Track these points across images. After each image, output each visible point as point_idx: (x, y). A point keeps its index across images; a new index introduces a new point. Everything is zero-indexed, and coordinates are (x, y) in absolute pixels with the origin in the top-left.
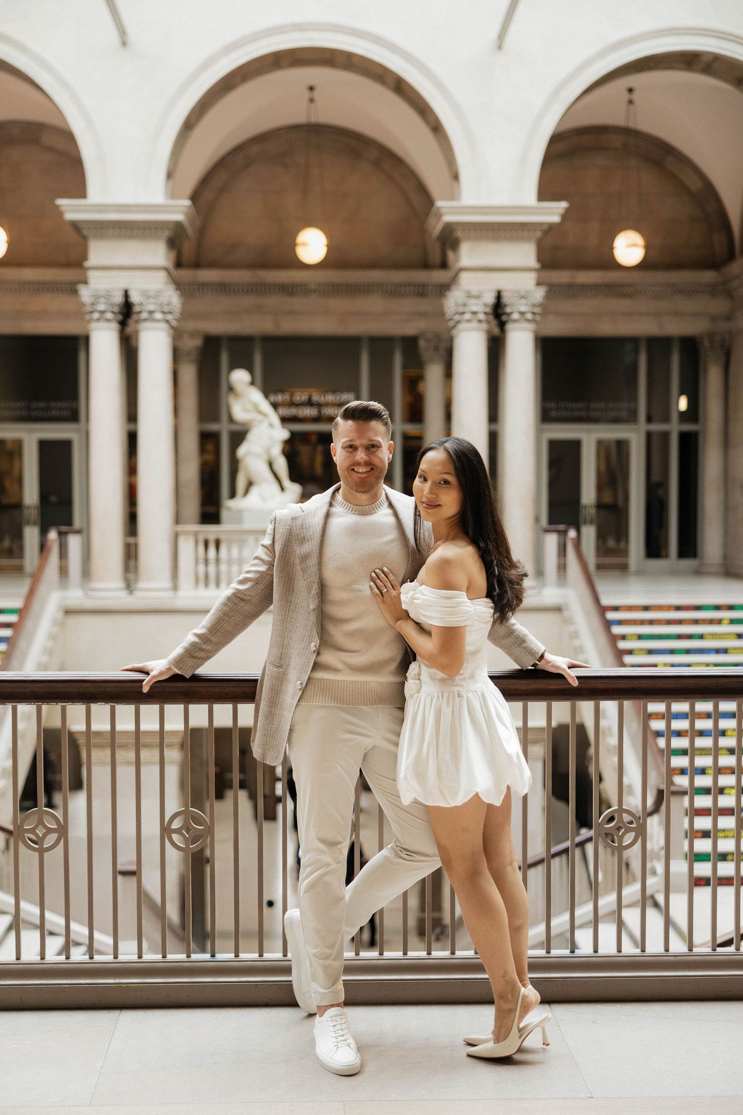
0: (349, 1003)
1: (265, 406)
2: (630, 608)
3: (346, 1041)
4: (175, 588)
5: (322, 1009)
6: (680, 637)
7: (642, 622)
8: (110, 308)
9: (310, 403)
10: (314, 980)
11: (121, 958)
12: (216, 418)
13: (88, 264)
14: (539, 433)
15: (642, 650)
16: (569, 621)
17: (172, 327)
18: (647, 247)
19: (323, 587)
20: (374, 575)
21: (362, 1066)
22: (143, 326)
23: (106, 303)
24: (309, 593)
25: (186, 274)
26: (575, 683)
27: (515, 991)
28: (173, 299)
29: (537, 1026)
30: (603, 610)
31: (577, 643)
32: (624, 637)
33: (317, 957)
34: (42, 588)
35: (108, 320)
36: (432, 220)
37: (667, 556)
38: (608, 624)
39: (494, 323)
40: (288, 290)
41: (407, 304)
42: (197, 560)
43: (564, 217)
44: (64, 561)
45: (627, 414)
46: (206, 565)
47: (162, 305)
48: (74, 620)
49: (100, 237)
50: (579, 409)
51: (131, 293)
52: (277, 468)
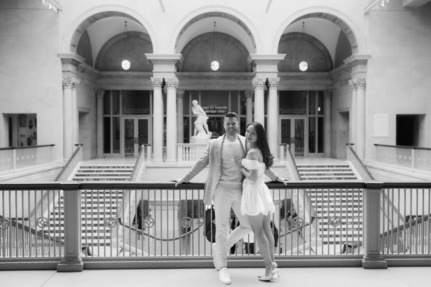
0: (228, 267)
1: (202, 110)
2: (304, 167)
3: (227, 276)
4: (177, 161)
5: (221, 268)
6: (318, 175)
7: (308, 171)
8: (159, 83)
9: (214, 109)
12: (188, 113)
13: (153, 71)
14: (278, 118)
15: (307, 178)
16: (287, 170)
17: (176, 88)
18: (309, 66)
20: (235, 157)
22: (168, 88)
25: (180, 73)
26: (286, 185)
27: (271, 263)
28: (176, 80)
29: (276, 272)
30: (297, 167)
31: (289, 176)
32: (302, 175)
33: (220, 255)
34: (140, 161)
35: (158, 86)
36: (248, 59)
38: (298, 171)
39: (266, 87)
40: (209, 78)
41: (242, 82)
42: (183, 153)
43: (285, 58)
44: (146, 153)
45: (303, 112)
46: (186, 155)
47: (174, 82)
48: (148, 170)
49: (157, 64)
50: (290, 111)
51: (165, 79)
52: (205, 127)
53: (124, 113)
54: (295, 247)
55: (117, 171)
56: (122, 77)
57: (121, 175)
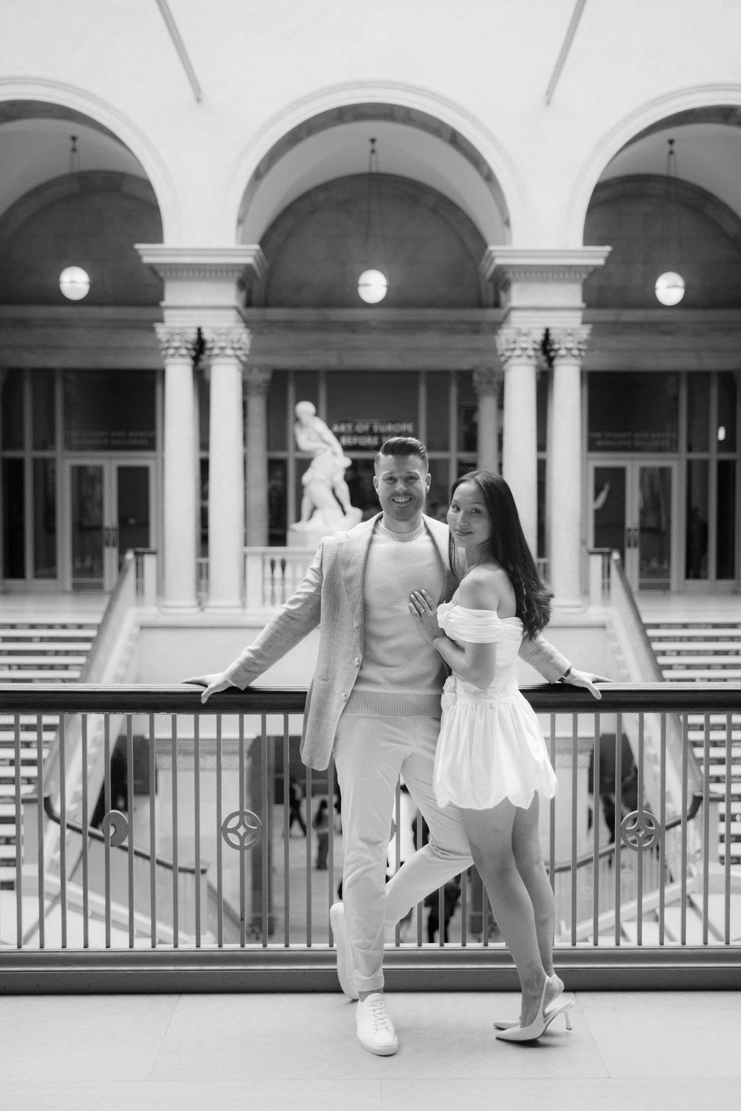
1: (329, 436)
2: (670, 626)
3: (384, 1024)
4: (244, 605)
5: (363, 995)
6: (717, 653)
7: (681, 639)
8: (184, 345)
9: (371, 433)
10: (356, 968)
11: (181, 947)
12: (283, 446)
13: (163, 304)
14: (584, 462)
15: (680, 665)
16: (613, 638)
17: (241, 362)
18: (687, 288)
19: (366, 607)
20: (413, 596)
21: (400, 1046)
22: (214, 361)
23: (181, 340)
24: (353, 612)
25: (255, 312)
26: (599, 696)
27: (540, 980)
28: (243, 336)
29: (560, 1011)
30: (644, 627)
31: (620, 658)
32: (664, 653)
34: (119, 606)
35: (182, 356)
36: (484, 263)
37: (706, 577)
38: (649, 641)
39: (543, 358)
40: (351, 327)
41: (463, 341)
42: (264, 580)
43: (608, 260)
44: (140, 580)
45: (668, 443)
46: (273, 585)
47: (232, 341)
48: (149, 635)
49: (176, 278)
50: (623, 439)
51: (204, 331)
52: (338, 493)
53: (69, 445)
54: (631, 899)
55: (42, 639)
56: (62, 324)
57: (57, 653)
